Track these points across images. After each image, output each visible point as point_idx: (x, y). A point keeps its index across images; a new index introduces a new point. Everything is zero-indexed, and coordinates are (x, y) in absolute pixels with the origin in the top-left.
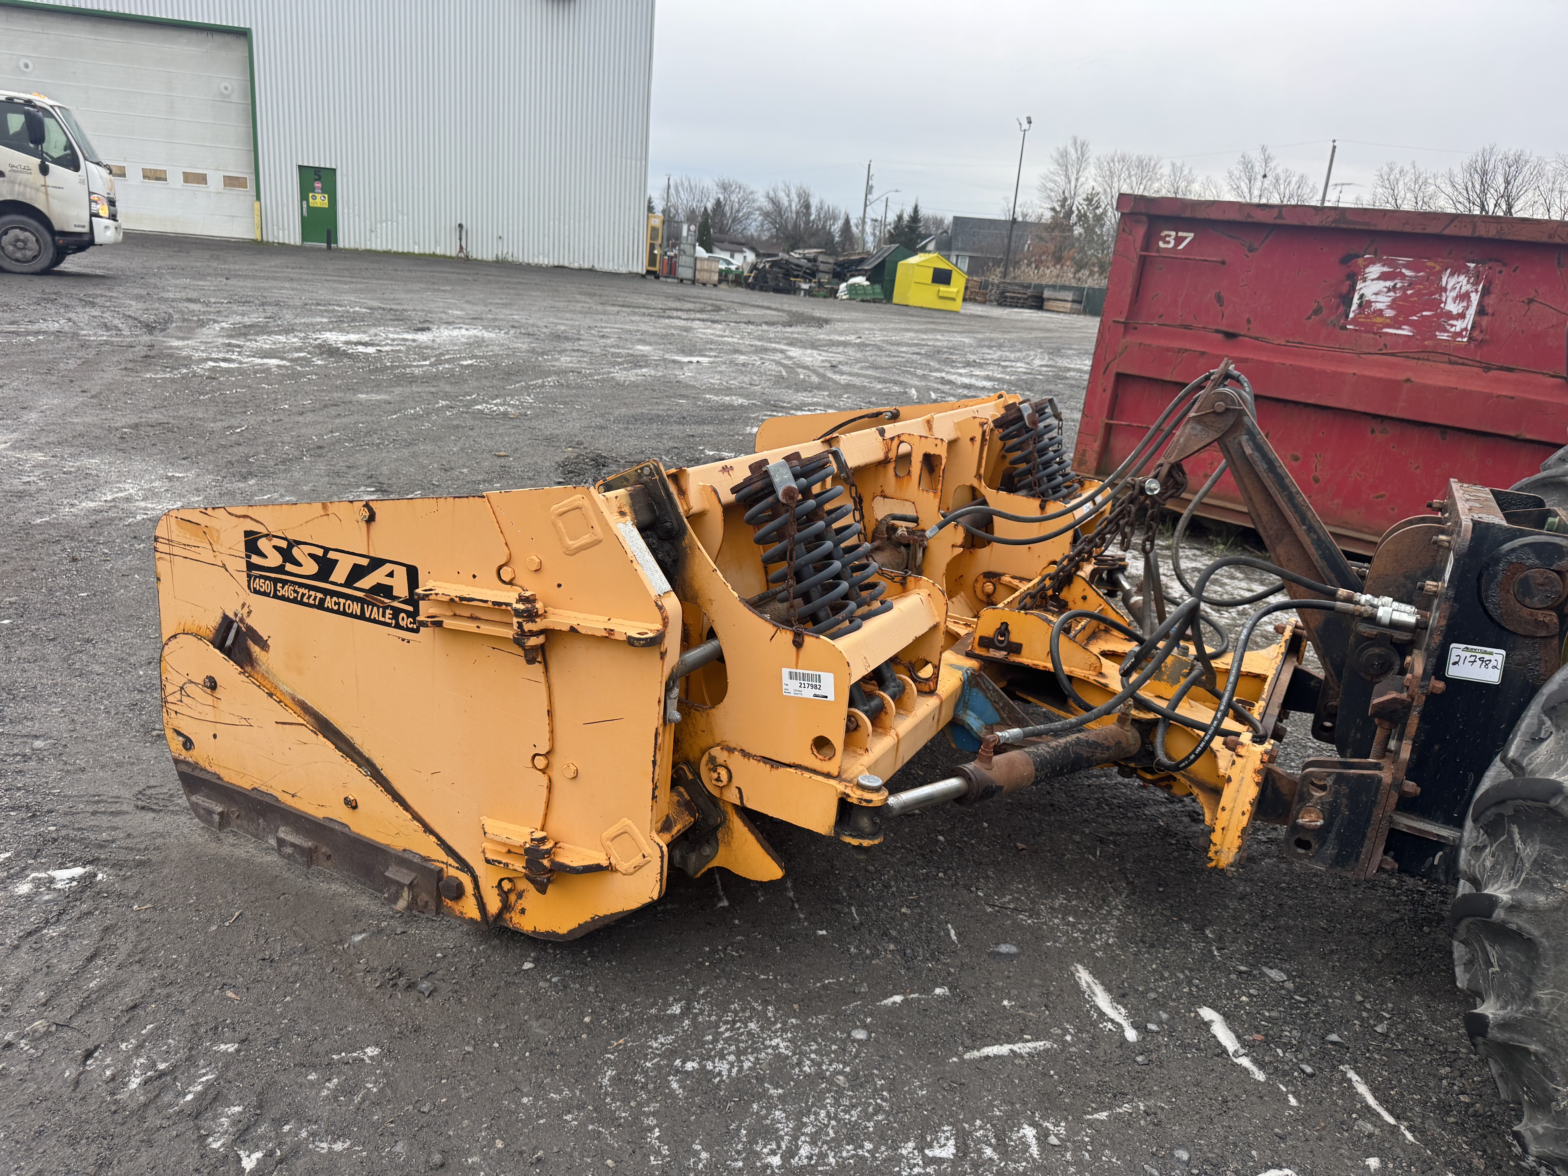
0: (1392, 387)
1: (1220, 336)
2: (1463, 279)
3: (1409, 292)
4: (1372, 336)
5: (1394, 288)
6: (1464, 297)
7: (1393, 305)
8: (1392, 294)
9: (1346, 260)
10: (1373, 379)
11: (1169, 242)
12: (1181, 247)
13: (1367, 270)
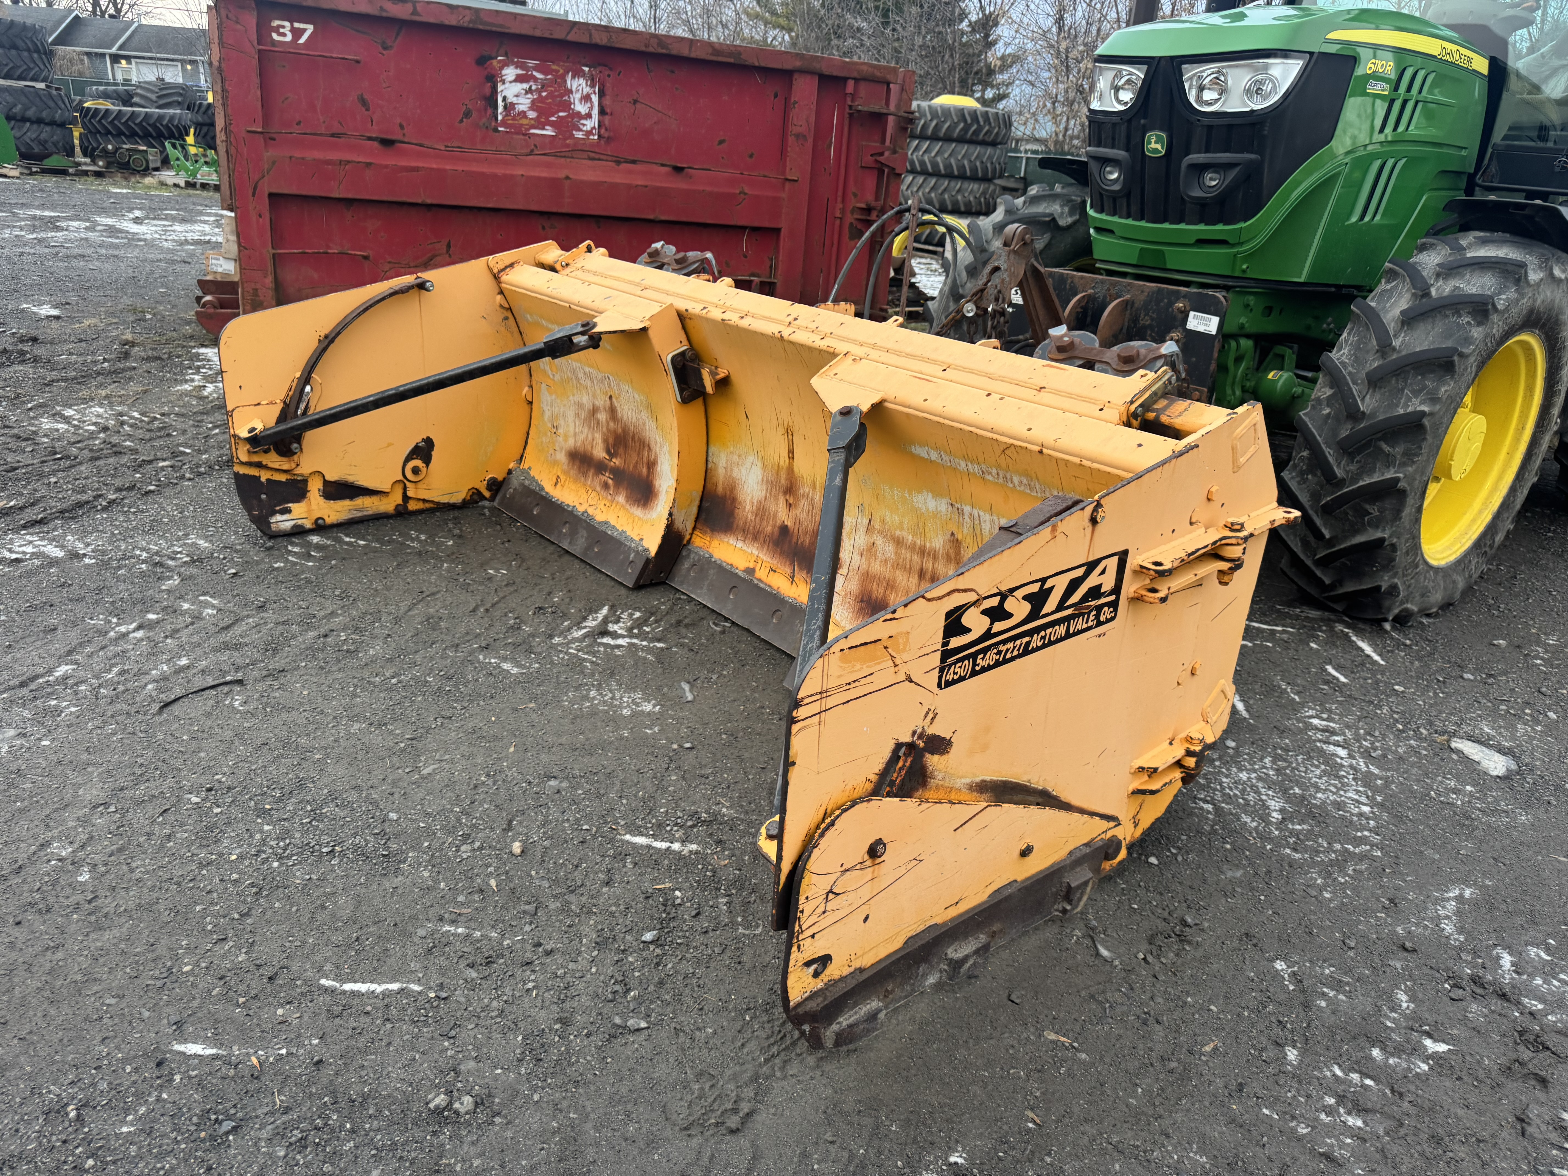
0: (555, 184)
1: (376, 144)
2: (582, 81)
3: (544, 94)
4: (522, 137)
5: (529, 91)
6: (586, 98)
7: (533, 106)
8: (529, 96)
9: (482, 61)
10: (539, 178)
11: (284, 35)
12: (302, 41)
13: (504, 72)
